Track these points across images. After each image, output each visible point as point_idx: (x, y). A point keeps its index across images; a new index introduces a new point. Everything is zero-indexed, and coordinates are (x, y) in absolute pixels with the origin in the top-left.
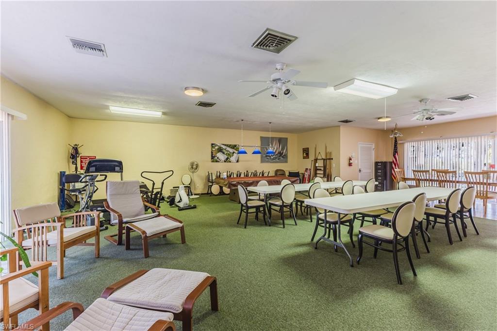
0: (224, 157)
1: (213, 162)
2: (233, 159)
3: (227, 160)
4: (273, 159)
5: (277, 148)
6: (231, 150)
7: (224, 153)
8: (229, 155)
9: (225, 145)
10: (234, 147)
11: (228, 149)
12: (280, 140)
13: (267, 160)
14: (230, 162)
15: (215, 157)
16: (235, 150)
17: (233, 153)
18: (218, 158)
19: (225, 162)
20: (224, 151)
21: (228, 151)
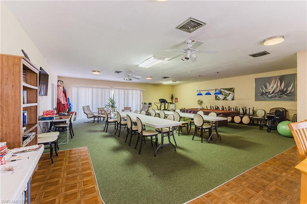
0: (223, 97)
1: (216, 100)
2: (229, 98)
3: (225, 99)
4: (271, 97)
5: (277, 87)
6: (228, 92)
7: (222, 94)
8: (226, 95)
9: (224, 89)
10: (229, 90)
11: (226, 91)
12: (282, 78)
13: (263, 98)
14: (227, 100)
15: (217, 97)
16: (231, 91)
17: (229, 94)
18: (219, 97)
19: (223, 100)
20: (223, 93)
21: (225, 93)
